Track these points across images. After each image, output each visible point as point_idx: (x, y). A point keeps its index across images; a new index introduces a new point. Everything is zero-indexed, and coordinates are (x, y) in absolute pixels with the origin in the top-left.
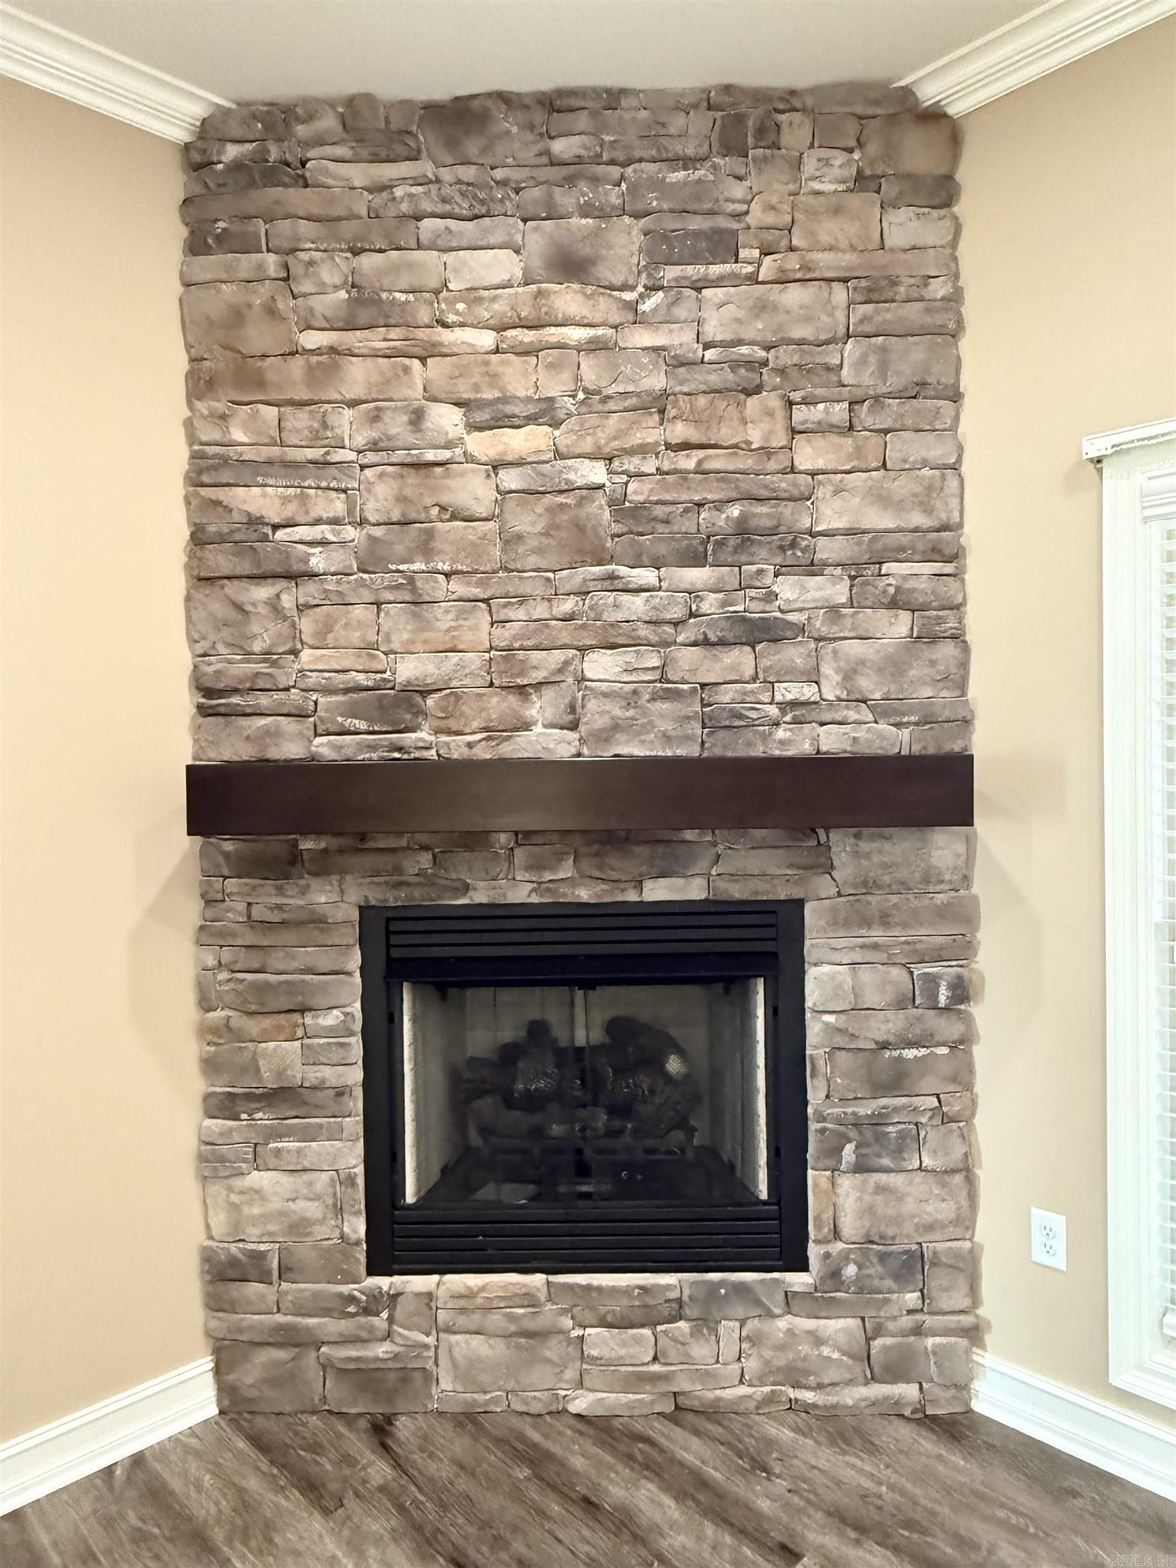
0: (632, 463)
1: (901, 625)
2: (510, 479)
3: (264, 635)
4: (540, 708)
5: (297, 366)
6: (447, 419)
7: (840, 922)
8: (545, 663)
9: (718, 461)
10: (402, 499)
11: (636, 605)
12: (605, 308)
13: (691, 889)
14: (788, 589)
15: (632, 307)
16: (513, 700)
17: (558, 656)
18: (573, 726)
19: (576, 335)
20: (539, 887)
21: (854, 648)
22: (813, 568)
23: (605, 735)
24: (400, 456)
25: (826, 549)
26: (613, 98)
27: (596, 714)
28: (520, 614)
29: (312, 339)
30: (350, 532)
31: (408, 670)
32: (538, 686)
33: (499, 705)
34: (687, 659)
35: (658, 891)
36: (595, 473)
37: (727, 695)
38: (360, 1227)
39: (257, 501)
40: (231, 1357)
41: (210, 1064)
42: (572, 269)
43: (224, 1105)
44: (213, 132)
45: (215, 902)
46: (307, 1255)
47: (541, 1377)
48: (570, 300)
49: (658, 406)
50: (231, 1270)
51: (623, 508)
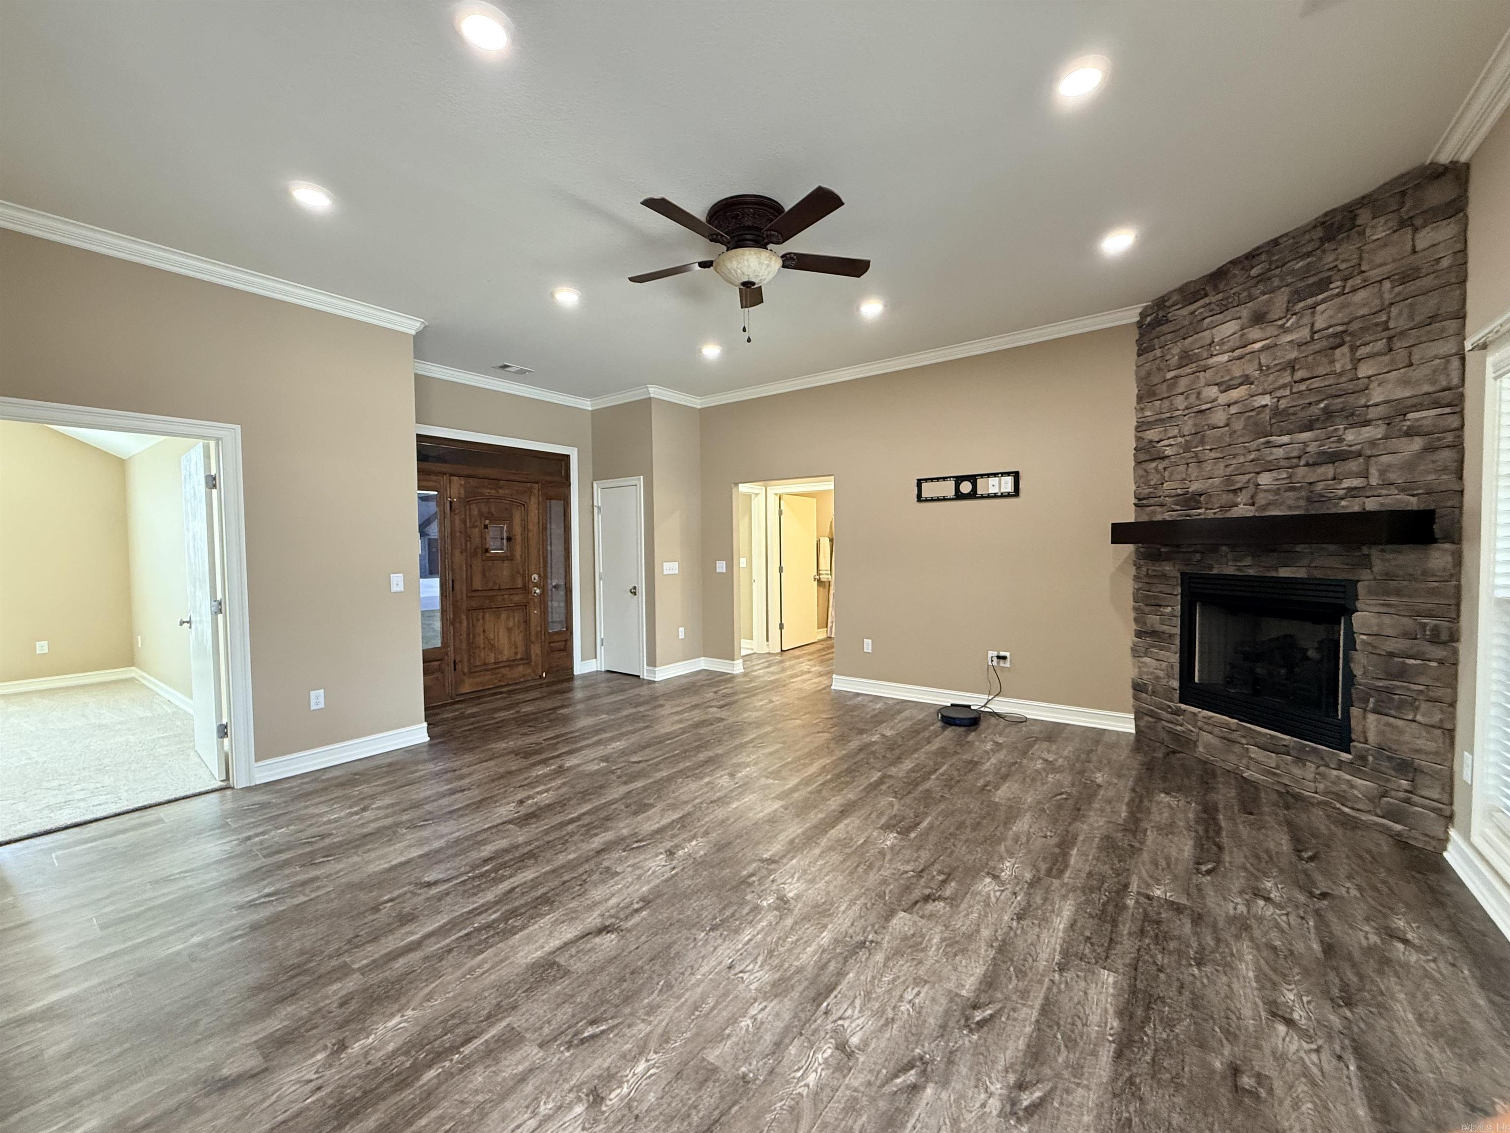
0: (1279, 393)
1: (1417, 444)
2: (1233, 410)
3: (1154, 479)
4: (1242, 498)
5: (1164, 386)
6: (1212, 392)
7: (1371, 592)
8: (1242, 480)
9: (1316, 383)
10: (1195, 425)
11: (1279, 453)
12: (1271, 330)
13: (1300, 573)
14: (1350, 436)
15: (1282, 326)
16: (1231, 495)
17: (1248, 477)
18: (1253, 504)
19: (1258, 346)
20: (1239, 568)
21: (1385, 459)
22: (1367, 423)
23: (1264, 508)
24: (1195, 409)
25: (1373, 413)
26: (1275, 242)
27: (1262, 498)
28: (1234, 462)
29: (1170, 375)
30: (1180, 440)
31: (1195, 487)
32: (1241, 489)
33: (1226, 498)
34: (1301, 471)
35: (1284, 573)
36: (1266, 400)
37: (1319, 487)
38: (1176, 684)
39: (1152, 434)
40: (1139, 716)
41: (1136, 620)
42: (1259, 319)
43: (1139, 634)
44: (1143, 315)
45: (1138, 568)
46: (1159, 689)
47: (1233, 758)
48: (1255, 333)
49: (1292, 366)
50: (1138, 688)
51: (1276, 412)
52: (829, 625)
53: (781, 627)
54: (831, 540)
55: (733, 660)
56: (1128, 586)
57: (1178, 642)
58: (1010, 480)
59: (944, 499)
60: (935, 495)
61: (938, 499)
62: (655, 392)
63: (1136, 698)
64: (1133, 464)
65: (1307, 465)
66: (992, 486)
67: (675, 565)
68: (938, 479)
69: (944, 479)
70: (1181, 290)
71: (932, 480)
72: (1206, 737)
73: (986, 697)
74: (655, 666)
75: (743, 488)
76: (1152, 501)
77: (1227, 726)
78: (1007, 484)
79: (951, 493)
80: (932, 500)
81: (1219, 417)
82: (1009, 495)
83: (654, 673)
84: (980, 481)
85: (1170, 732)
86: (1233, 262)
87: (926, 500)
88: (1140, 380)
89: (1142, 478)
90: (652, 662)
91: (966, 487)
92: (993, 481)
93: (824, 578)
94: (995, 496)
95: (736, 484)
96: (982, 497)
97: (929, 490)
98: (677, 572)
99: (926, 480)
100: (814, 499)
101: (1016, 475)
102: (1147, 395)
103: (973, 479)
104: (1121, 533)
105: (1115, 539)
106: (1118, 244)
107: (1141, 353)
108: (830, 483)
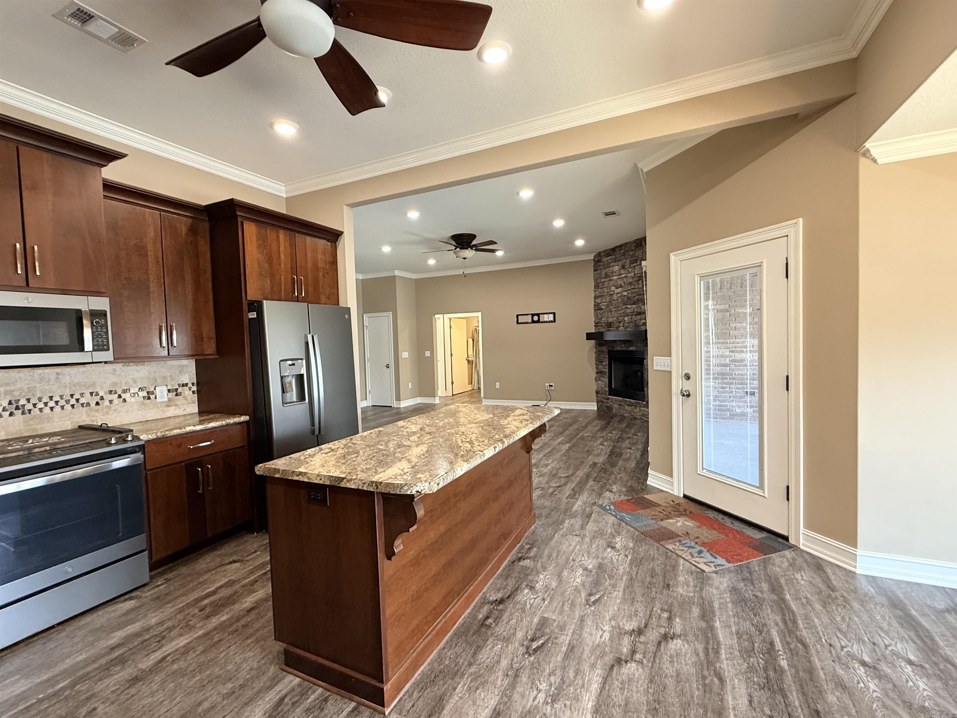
0: (628, 292)
2: (619, 295)
3: (599, 317)
4: (621, 325)
5: (601, 284)
6: (613, 288)
8: (621, 318)
10: (609, 299)
11: (629, 310)
12: (626, 271)
13: (635, 349)
15: (628, 271)
19: (623, 276)
20: (621, 348)
23: (626, 328)
24: (609, 293)
26: (626, 244)
27: (626, 325)
28: (619, 312)
29: (603, 280)
30: (606, 303)
31: (610, 320)
33: (617, 324)
34: (633, 317)
35: (631, 349)
36: (626, 293)
37: (637, 322)
38: (607, 389)
39: (598, 301)
40: (598, 403)
41: (596, 368)
42: (623, 267)
43: (597, 373)
44: (595, 257)
45: (596, 348)
46: (603, 392)
47: (621, 411)
48: (622, 272)
49: (630, 284)
50: (597, 393)
51: (629, 298)
52: (473, 383)
53: (452, 383)
54: (473, 340)
55: (435, 397)
56: (594, 355)
57: (607, 374)
58: (552, 315)
59: (527, 323)
60: (524, 321)
61: (525, 323)
62: (397, 273)
63: (597, 396)
64: (593, 311)
65: (636, 315)
66: (546, 318)
67: (407, 353)
68: (525, 315)
69: (527, 315)
70: (604, 251)
71: (522, 315)
72: (615, 406)
73: (545, 402)
74: (400, 401)
75: (436, 316)
76: (599, 324)
77: (619, 400)
78: (551, 317)
79: (530, 321)
80: (523, 323)
81: (615, 297)
82: (552, 322)
83: (400, 404)
84: (541, 316)
85: (606, 407)
86: (617, 247)
87: (520, 323)
88: (596, 280)
89: (596, 316)
90: (398, 399)
91: (536, 318)
92: (546, 316)
93: (470, 359)
94: (547, 322)
95: (434, 315)
96: (542, 322)
97: (521, 319)
98: (407, 357)
99: (520, 315)
100: (465, 320)
101: (554, 314)
102: (597, 286)
103: (538, 315)
104: (589, 336)
105: (588, 339)
106: (580, 243)
107: (595, 270)
108: (479, 314)
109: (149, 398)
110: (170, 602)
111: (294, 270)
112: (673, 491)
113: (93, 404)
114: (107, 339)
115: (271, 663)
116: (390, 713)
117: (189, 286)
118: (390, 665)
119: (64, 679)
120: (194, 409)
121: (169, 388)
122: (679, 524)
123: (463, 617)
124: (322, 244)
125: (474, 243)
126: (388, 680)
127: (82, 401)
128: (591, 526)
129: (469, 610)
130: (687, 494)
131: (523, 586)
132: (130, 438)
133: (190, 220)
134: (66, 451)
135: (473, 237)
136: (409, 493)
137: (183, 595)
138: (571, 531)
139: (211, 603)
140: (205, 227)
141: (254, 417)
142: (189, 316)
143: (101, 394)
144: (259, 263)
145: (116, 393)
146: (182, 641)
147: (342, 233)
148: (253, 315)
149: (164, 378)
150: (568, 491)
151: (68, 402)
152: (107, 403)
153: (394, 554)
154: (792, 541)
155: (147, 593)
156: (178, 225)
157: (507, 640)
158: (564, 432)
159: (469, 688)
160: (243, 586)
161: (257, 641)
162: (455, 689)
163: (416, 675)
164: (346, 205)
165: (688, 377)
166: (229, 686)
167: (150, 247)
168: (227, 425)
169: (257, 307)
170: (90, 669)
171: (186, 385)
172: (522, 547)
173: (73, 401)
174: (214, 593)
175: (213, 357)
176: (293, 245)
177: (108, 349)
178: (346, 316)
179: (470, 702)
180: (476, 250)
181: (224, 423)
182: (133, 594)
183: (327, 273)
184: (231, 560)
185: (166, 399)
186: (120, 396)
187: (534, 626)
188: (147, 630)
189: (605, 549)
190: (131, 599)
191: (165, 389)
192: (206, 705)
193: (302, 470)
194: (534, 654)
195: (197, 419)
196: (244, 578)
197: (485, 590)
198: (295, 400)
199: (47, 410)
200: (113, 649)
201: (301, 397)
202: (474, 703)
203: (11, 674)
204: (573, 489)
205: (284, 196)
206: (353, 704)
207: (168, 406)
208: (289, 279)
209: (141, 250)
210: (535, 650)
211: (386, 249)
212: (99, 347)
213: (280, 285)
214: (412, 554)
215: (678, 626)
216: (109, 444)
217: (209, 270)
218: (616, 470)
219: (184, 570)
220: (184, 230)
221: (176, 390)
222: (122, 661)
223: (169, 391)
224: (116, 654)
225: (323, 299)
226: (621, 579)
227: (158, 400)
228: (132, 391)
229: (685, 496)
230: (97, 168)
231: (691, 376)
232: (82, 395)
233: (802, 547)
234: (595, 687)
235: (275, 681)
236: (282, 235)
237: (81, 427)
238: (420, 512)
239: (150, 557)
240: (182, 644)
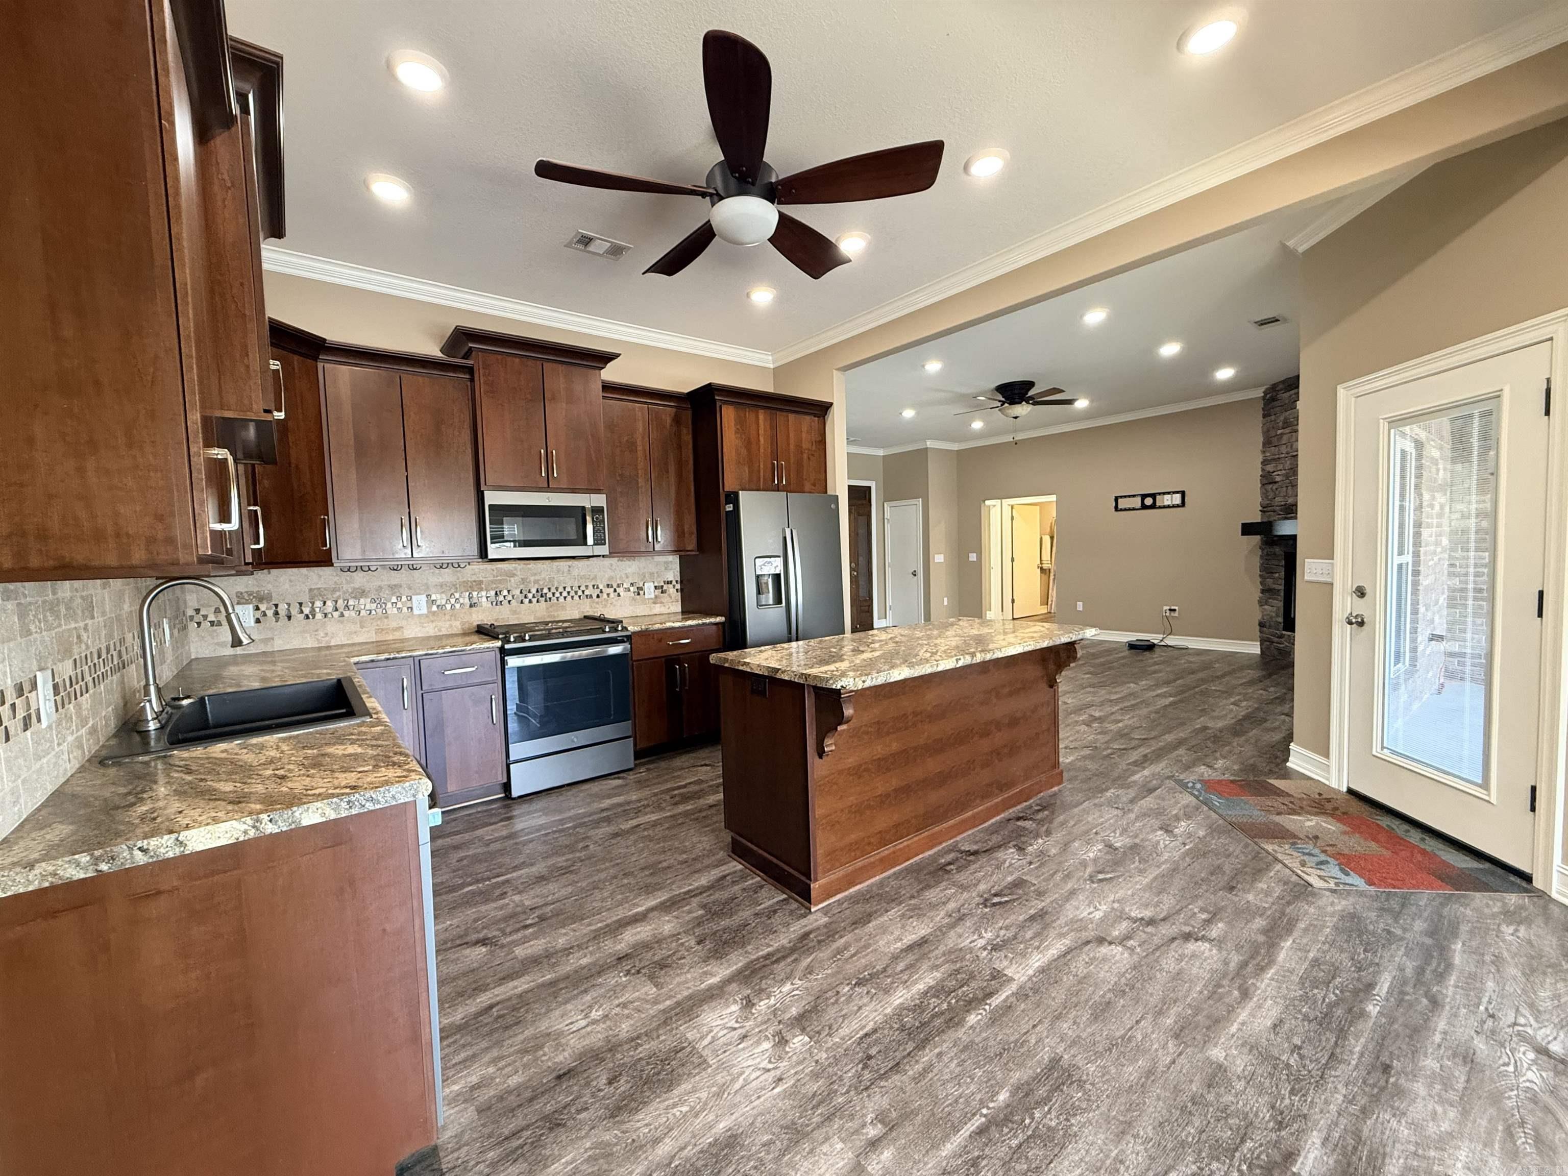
3: (1271, 495)
5: (1276, 439)
10: (1291, 464)
24: (1291, 454)
38: (1280, 620)
39: (1270, 468)
40: (1262, 642)
41: (1261, 583)
43: (1263, 591)
44: (1266, 393)
45: (1262, 550)
46: (1272, 624)
50: (1262, 625)
52: (1050, 603)
53: (1013, 601)
54: (1052, 538)
56: (1256, 561)
57: (1282, 594)
58: (1178, 496)
59: (1134, 509)
60: (1127, 507)
61: (1130, 509)
62: (929, 444)
63: (1261, 631)
64: (1260, 485)
66: (1167, 500)
67: (942, 556)
68: (1129, 496)
69: (1134, 496)
70: (1283, 382)
71: (1125, 497)
73: (1162, 635)
75: (988, 503)
76: (1269, 509)
78: (1177, 499)
79: (1139, 505)
80: (1125, 510)
82: (1178, 506)
84: (1158, 497)
85: (1278, 649)
87: (1121, 510)
88: (1264, 433)
89: (1265, 494)
91: (1149, 501)
92: (1167, 497)
93: (1045, 566)
94: (1169, 507)
95: (984, 501)
96: (1160, 507)
97: (1122, 504)
98: (942, 561)
99: (1121, 497)
100: (1038, 507)
101: (1183, 494)
102: (1267, 443)
103: (1153, 496)
104: (1248, 529)
105: (1244, 533)
106: (1225, 374)
107: (1264, 416)
108: (1053, 498)
109: (639, 594)
110: (648, 786)
111: (775, 455)
112: (1328, 779)
113: (595, 596)
114: (604, 533)
115: (721, 849)
116: (816, 911)
117: (672, 478)
118: (820, 869)
119: (570, 822)
120: (678, 608)
121: (656, 584)
122: (1308, 824)
123: (921, 856)
124: (807, 422)
125: (1030, 393)
126: (816, 880)
127: (587, 592)
128: (1149, 802)
129: (931, 852)
130: (1354, 787)
131: (1011, 845)
132: (620, 628)
133: (674, 410)
134: (573, 634)
135: (1031, 384)
136: (834, 687)
137: (659, 783)
138: (1111, 803)
139: (680, 794)
140: (688, 415)
141: (730, 618)
142: (672, 510)
143: (601, 587)
144: (737, 450)
145: (612, 587)
146: (654, 817)
147: (831, 404)
148: (729, 508)
149: (652, 574)
150: (1135, 756)
151: (576, 593)
152: (605, 596)
153: (824, 752)
154: (1538, 883)
155: (631, 777)
156: (663, 417)
157: (963, 888)
158: (1175, 680)
159: (903, 915)
160: (710, 786)
161: (713, 831)
162: (887, 911)
163: (851, 890)
164: (838, 369)
165: (1361, 592)
166: (685, 856)
167: (639, 443)
168: (704, 624)
169: (733, 498)
170: (586, 820)
171: (671, 582)
172: (1030, 807)
173: (580, 593)
174: (685, 786)
175: (693, 553)
176: (774, 427)
177: (605, 544)
178: (833, 506)
179: (899, 925)
180: (1034, 404)
181: (700, 622)
182: (621, 775)
183: (813, 455)
184: (703, 763)
185: (653, 596)
186: (615, 591)
187: (1004, 884)
188: (629, 803)
189: (1155, 831)
190: (619, 778)
191: (652, 585)
192: (665, 864)
193: (747, 660)
194: (991, 907)
195: (680, 617)
196: (712, 780)
197: (958, 838)
198: (771, 602)
199: (561, 600)
200: (603, 810)
201: (778, 601)
202: (903, 927)
203: (536, 811)
204: (1145, 756)
205: (772, 366)
206: (785, 896)
207: (655, 603)
208: (770, 466)
209: (631, 446)
210: (994, 905)
211: (909, 414)
212: (599, 542)
213: (759, 471)
214: (851, 761)
215: (1217, 930)
216: (604, 632)
217: (691, 462)
218: (1236, 741)
219: (663, 764)
220: (669, 421)
221: (662, 587)
222: (608, 820)
223: (656, 587)
224: (605, 814)
225: (808, 486)
226: (1158, 867)
227: (646, 596)
228: (625, 586)
229: (1350, 791)
230: (597, 371)
231: (1368, 591)
232: (587, 586)
233: (1554, 895)
234: (1053, 952)
235: (721, 863)
236: (762, 415)
237: (585, 617)
238: (848, 711)
239: (635, 745)
240: (653, 819)
